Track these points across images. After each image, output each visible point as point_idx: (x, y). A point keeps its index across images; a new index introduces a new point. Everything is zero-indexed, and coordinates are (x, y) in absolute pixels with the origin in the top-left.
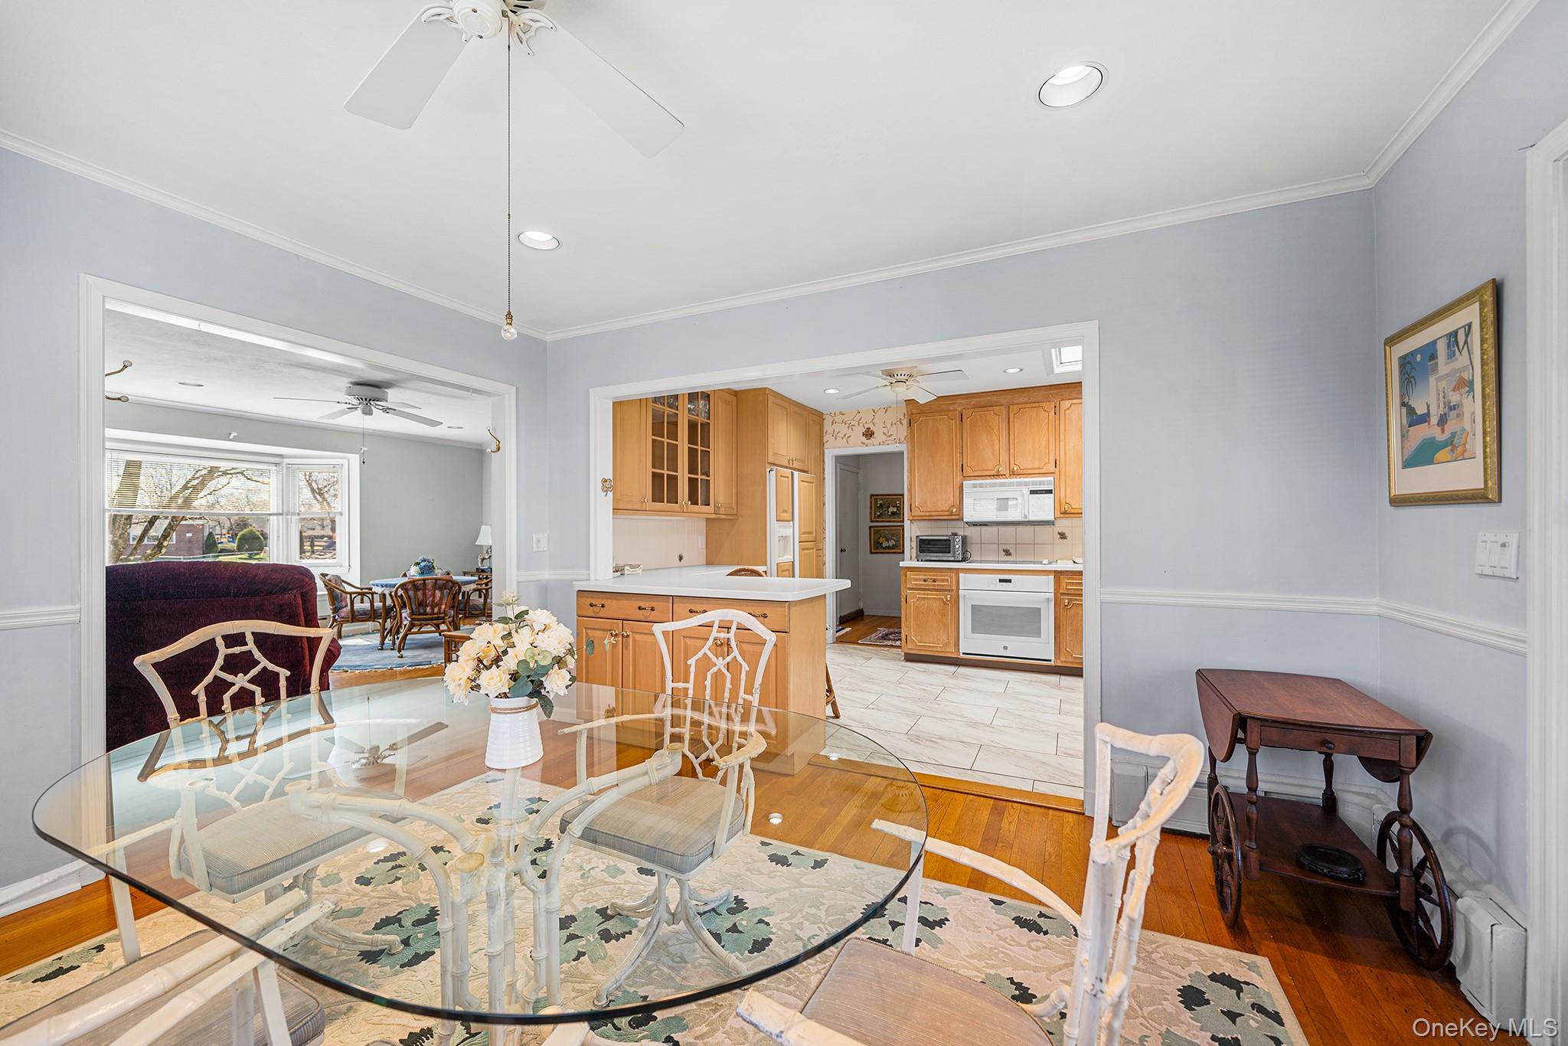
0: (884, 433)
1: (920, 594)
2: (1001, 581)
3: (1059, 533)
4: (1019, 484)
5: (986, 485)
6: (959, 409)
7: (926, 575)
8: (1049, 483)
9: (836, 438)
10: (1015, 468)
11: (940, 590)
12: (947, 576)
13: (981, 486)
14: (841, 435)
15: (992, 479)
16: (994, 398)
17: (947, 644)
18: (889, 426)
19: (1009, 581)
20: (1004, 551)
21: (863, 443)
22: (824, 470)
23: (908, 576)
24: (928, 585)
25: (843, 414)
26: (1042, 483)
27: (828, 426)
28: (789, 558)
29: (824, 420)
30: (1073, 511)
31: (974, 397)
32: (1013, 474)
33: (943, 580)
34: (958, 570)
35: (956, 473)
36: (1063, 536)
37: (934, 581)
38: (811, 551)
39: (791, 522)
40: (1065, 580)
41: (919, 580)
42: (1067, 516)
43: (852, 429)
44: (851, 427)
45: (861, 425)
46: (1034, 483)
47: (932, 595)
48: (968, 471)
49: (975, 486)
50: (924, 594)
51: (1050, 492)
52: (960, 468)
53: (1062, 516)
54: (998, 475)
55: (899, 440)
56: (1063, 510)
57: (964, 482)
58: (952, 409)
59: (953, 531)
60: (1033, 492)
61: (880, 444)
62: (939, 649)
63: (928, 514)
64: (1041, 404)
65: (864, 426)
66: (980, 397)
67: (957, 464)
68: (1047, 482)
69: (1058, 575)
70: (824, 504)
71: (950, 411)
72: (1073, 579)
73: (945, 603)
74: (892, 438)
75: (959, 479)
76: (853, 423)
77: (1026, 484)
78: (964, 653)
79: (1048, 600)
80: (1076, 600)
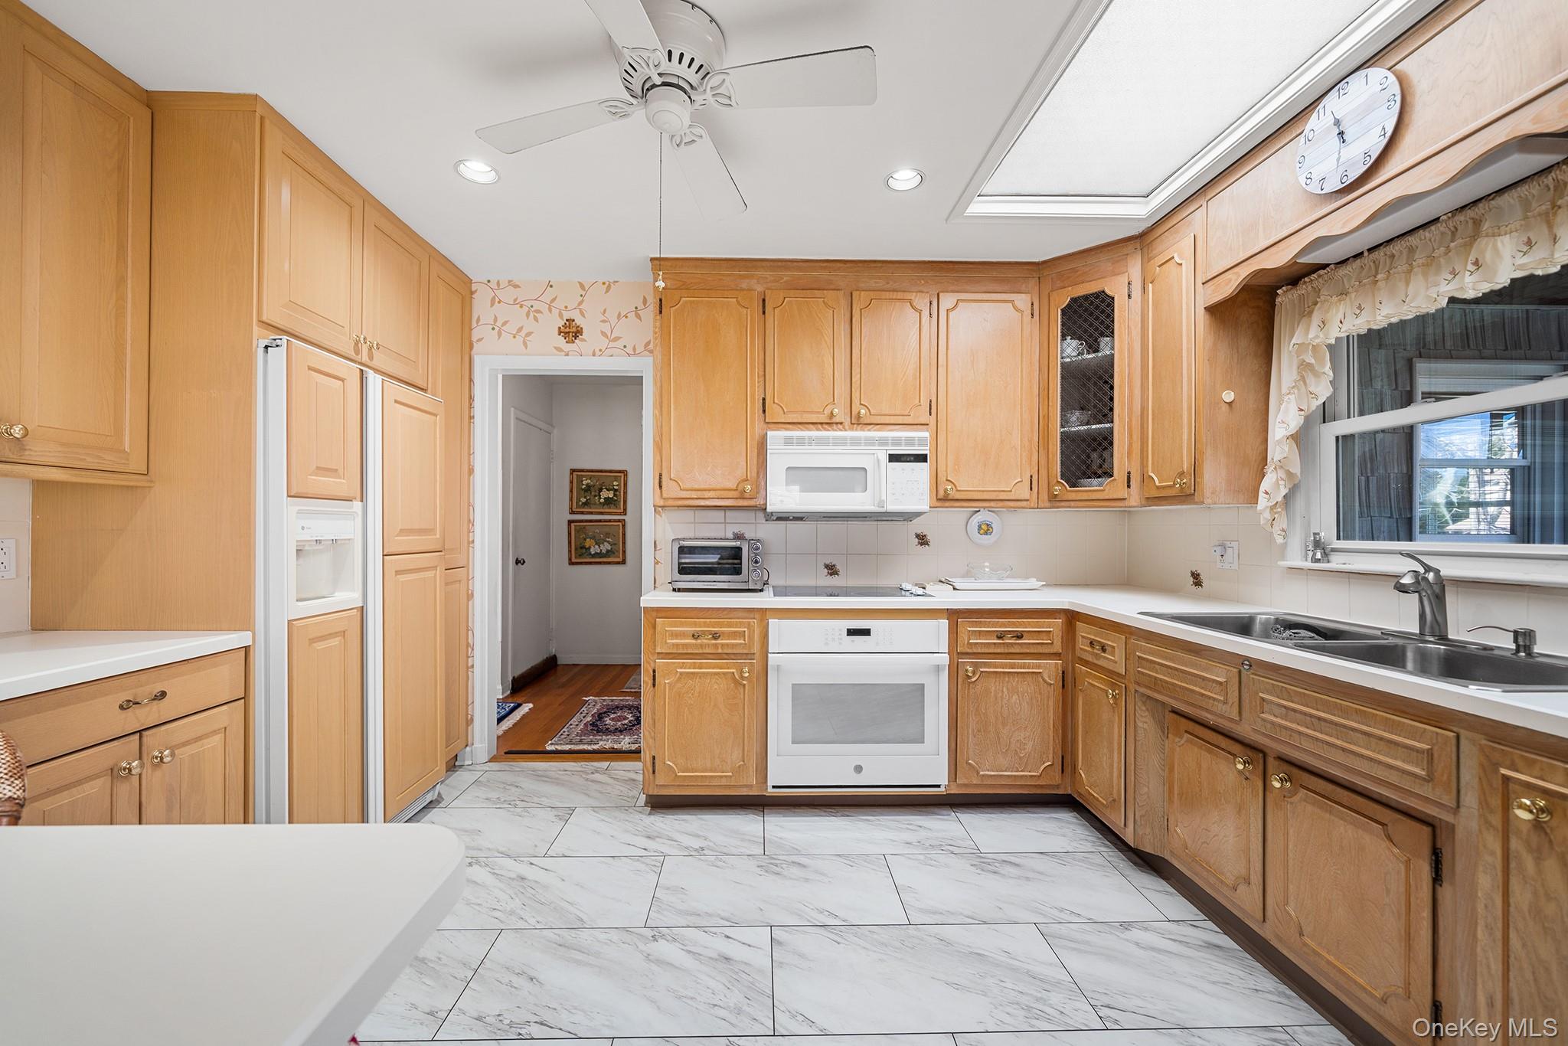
0: (604, 334)
1: (686, 667)
2: (852, 632)
3: (917, 536)
4: (870, 442)
5: (811, 441)
6: (760, 288)
7: (695, 625)
8: (922, 442)
9: (500, 334)
10: (863, 411)
11: (728, 656)
12: (741, 625)
13: (801, 442)
14: (511, 328)
15: (818, 430)
16: (824, 275)
17: (739, 771)
18: (614, 320)
19: (866, 632)
20: (827, 566)
21: (559, 349)
22: (471, 398)
23: (658, 628)
24: (701, 646)
25: (516, 286)
26: (910, 441)
27: (481, 306)
28: (347, 597)
29: (472, 293)
30: (958, 496)
31: (787, 269)
32: (857, 422)
33: (735, 635)
34: (764, 613)
35: (753, 413)
36: (923, 540)
37: (716, 636)
38: (430, 574)
39: (357, 505)
40: (967, 627)
41: (683, 635)
42: (947, 504)
43: (536, 319)
44: (533, 313)
45: (555, 312)
46: (897, 442)
47: (711, 667)
48: (774, 413)
49: (788, 441)
50: (694, 666)
51: (922, 458)
52: (759, 405)
53: (938, 504)
54: (830, 423)
55: (634, 349)
56: (941, 494)
57: (768, 433)
58: (744, 286)
59: (736, 531)
60: (894, 458)
61: (594, 355)
62: (724, 782)
63: (694, 495)
64: (908, 296)
65: (561, 316)
66: (800, 269)
67: (753, 396)
68: (918, 440)
69: (954, 616)
70: (471, 471)
71: (742, 290)
72: (979, 624)
73: (737, 683)
74: (620, 344)
75: (758, 427)
76: (537, 305)
77: (883, 442)
78: (774, 787)
79: (938, 668)
80: (986, 665)
